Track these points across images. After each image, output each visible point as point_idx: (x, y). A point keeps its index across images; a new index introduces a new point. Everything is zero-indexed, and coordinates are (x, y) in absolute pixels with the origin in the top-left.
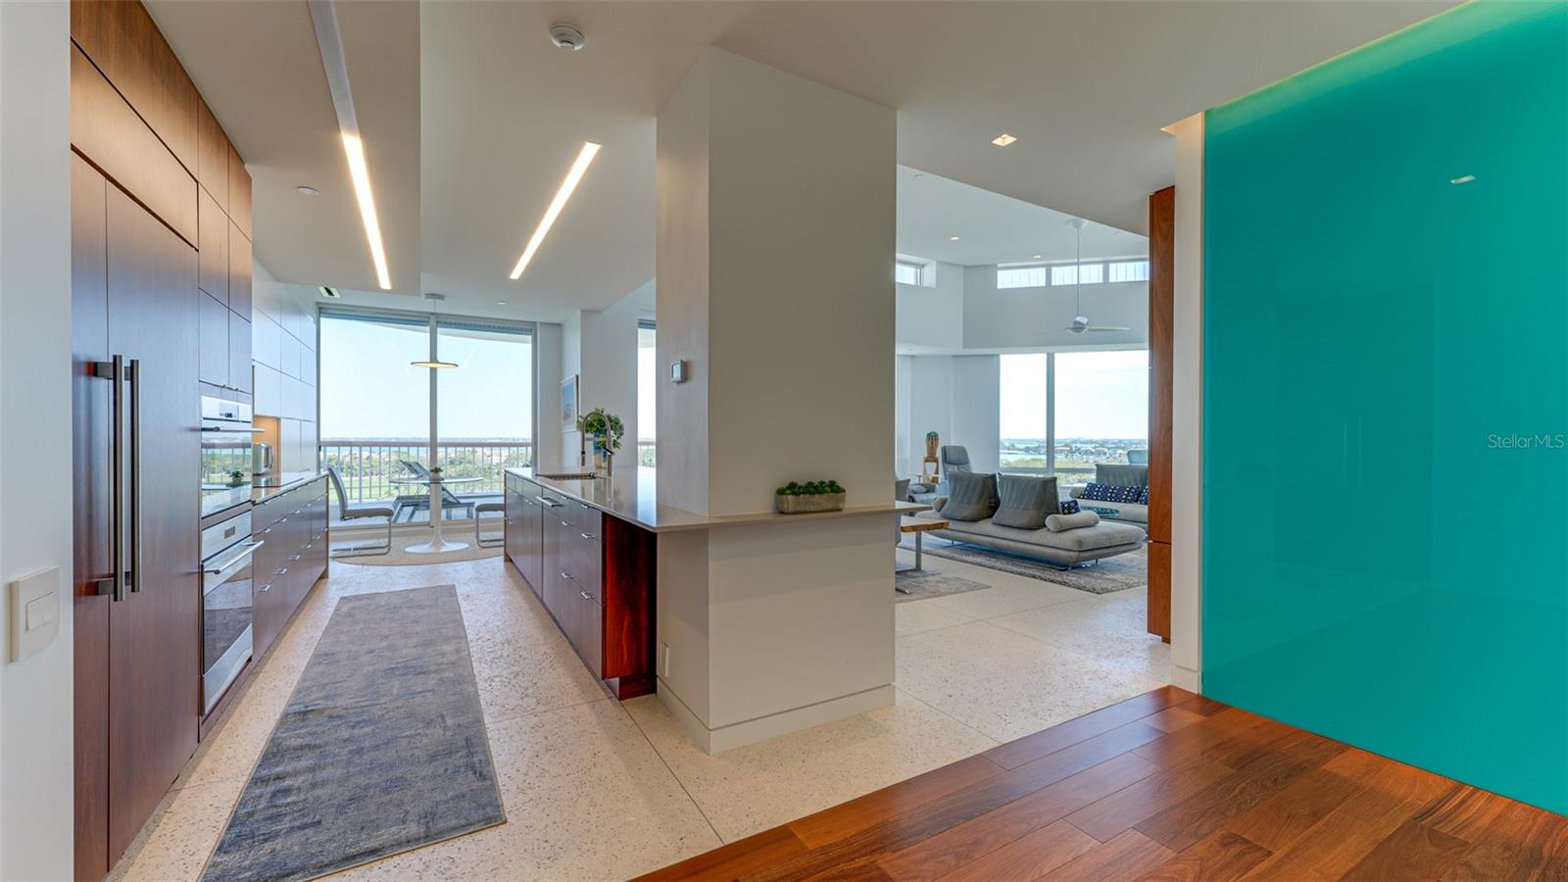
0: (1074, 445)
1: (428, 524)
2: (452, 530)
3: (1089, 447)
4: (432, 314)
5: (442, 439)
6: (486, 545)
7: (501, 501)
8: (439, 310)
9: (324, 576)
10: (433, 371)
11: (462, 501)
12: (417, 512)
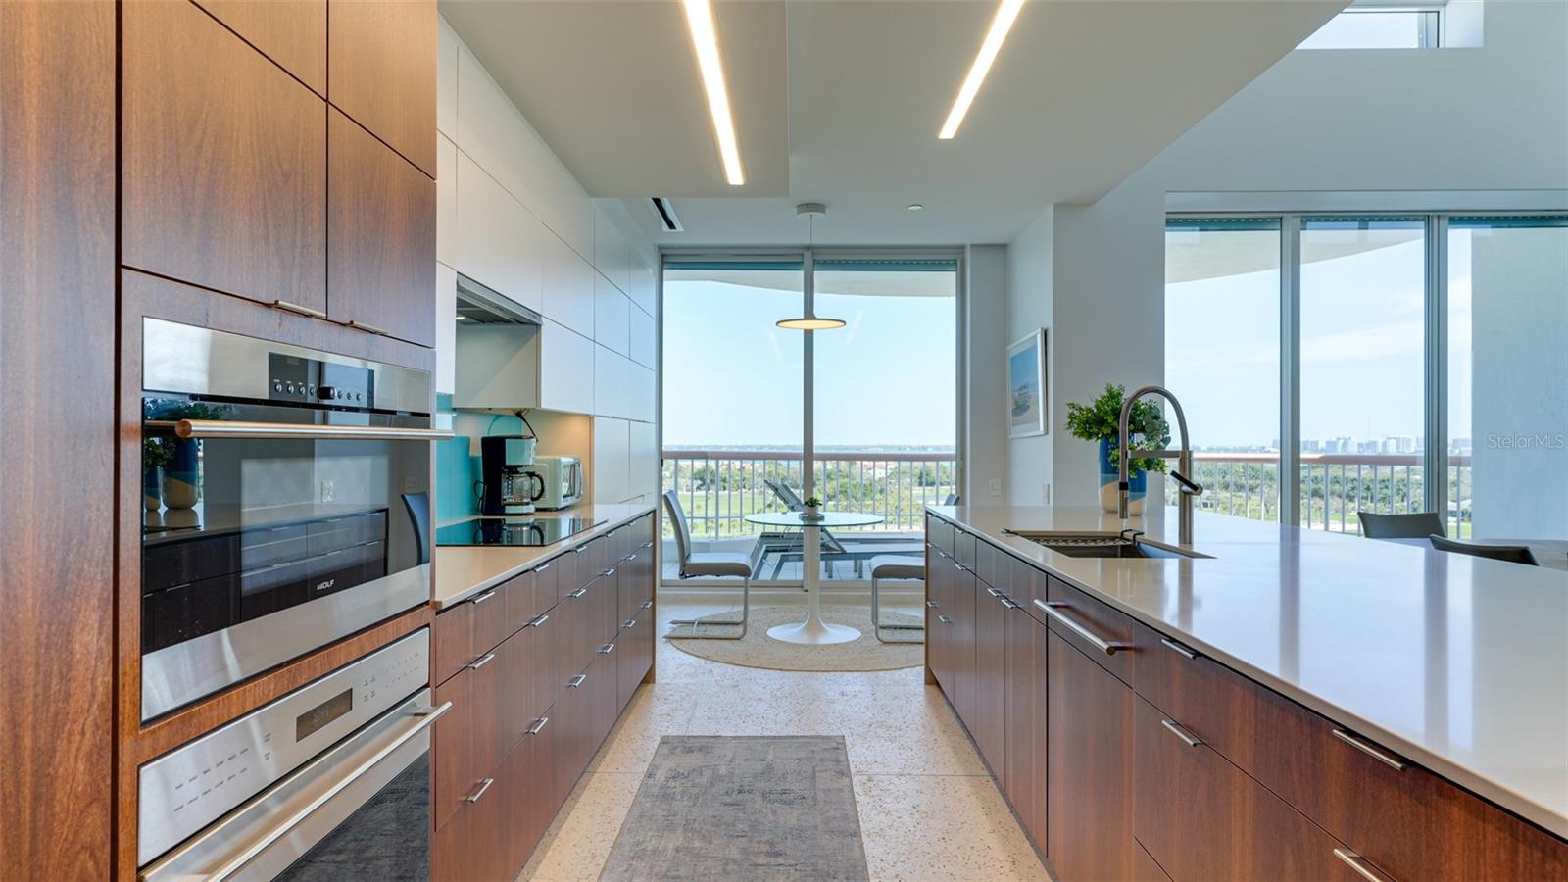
1: (800, 586)
2: (833, 600)
4: (808, 248)
5: (820, 447)
6: (888, 635)
7: (920, 562)
8: (818, 240)
9: (649, 678)
10: (809, 336)
11: (849, 548)
12: (785, 563)
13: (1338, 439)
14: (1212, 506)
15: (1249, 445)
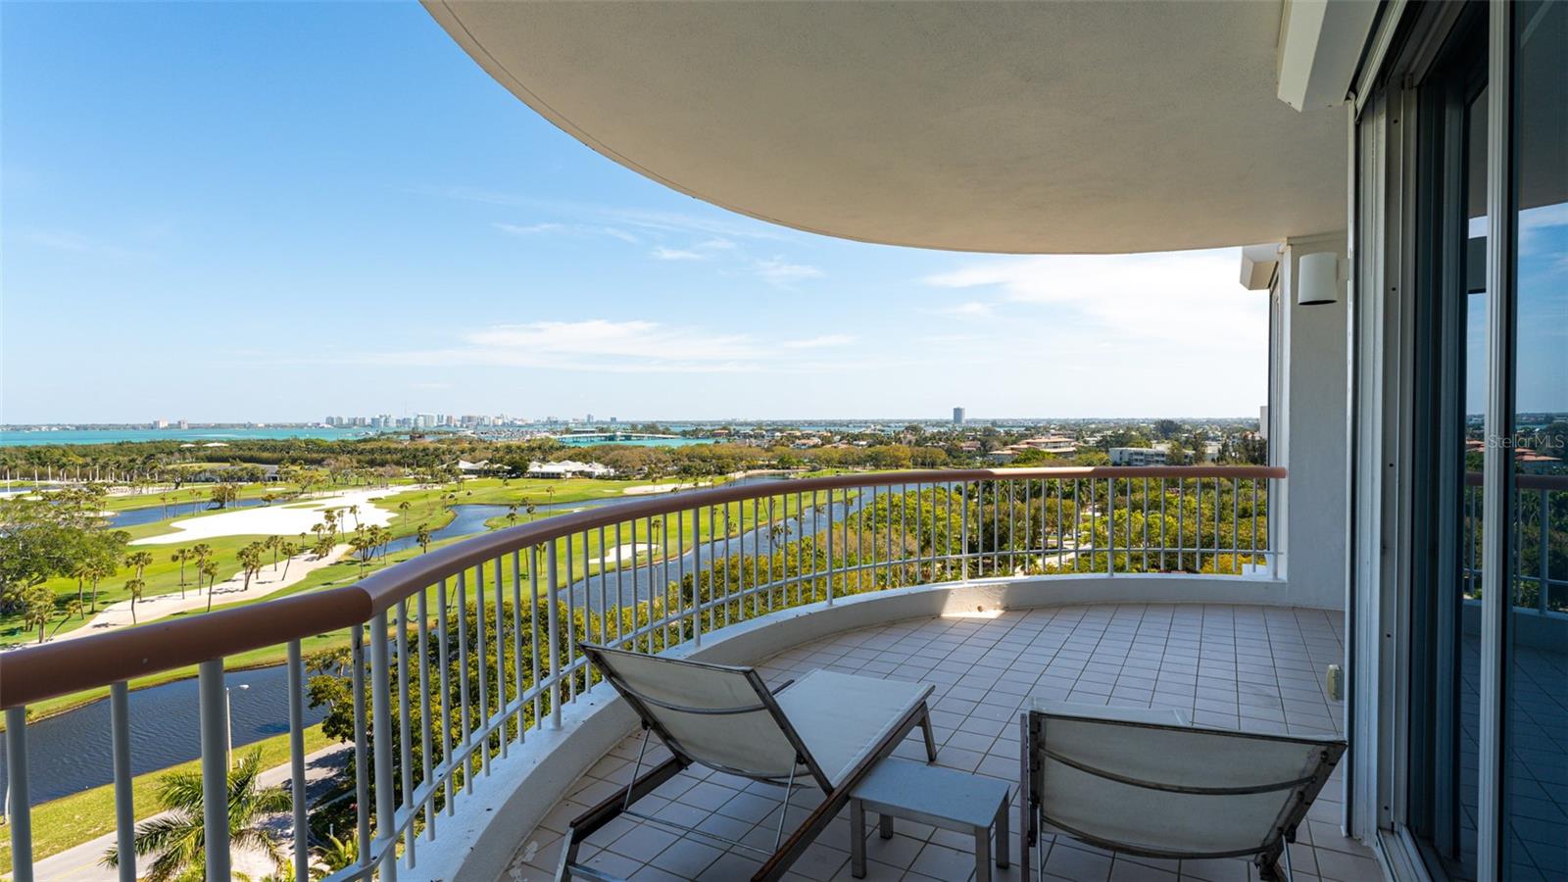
0: (732, 428)
3: (748, 430)
13: (381, 416)
14: (281, 480)
15: (305, 422)
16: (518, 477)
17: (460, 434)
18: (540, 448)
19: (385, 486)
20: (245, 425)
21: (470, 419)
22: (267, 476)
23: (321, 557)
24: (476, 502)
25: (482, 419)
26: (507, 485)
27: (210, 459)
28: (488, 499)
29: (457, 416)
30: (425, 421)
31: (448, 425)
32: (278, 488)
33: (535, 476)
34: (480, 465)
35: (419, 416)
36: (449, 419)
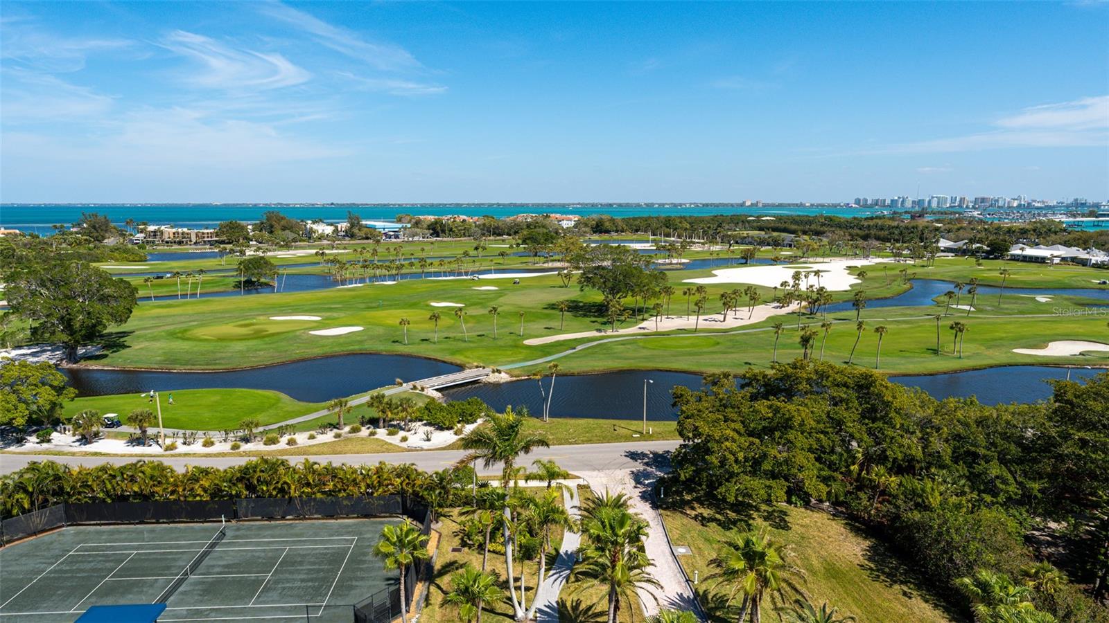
13: (899, 198)
14: (792, 246)
15: (838, 202)
16: (996, 258)
17: (966, 214)
18: (1034, 230)
19: (867, 257)
20: (797, 204)
21: (983, 200)
22: (785, 242)
23: (783, 307)
24: (939, 278)
25: (997, 201)
26: (979, 265)
27: (761, 229)
28: (950, 277)
29: (970, 198)
30: (938, 203)
31: (960, 206)
32: (786, 253)
33: (1015, 258)
34: (960, 244)
35: (933, 197)
36: (962, 200)
